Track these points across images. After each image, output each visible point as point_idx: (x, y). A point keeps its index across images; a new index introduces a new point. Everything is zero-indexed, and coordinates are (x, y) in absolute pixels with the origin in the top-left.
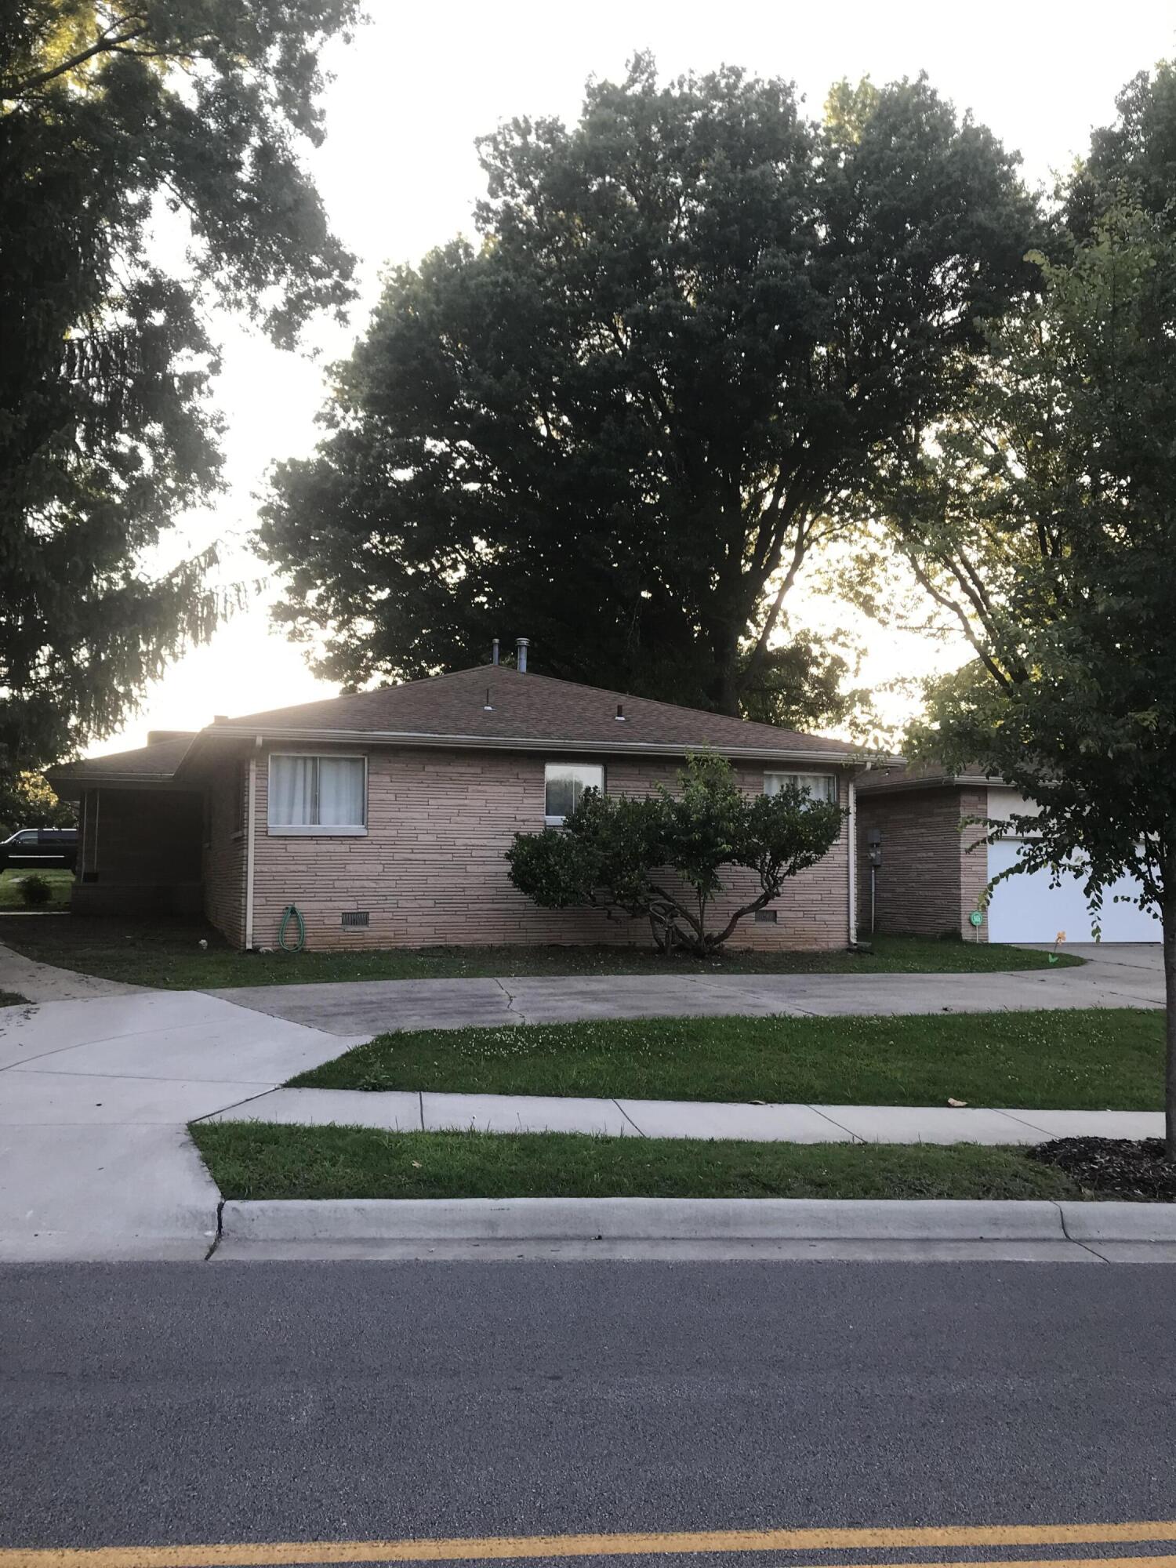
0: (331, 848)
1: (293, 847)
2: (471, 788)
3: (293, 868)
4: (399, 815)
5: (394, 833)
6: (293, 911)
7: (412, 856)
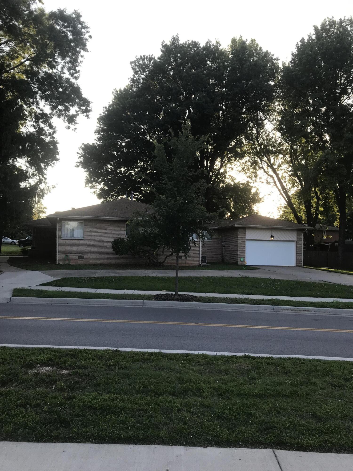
0: (75, 242)
1: (67, 242)
2: (108, 229)
3: (67, 246)
4: (91, 235)
5: (90, 239)
6: (67, 256)
7: (94, 244)
